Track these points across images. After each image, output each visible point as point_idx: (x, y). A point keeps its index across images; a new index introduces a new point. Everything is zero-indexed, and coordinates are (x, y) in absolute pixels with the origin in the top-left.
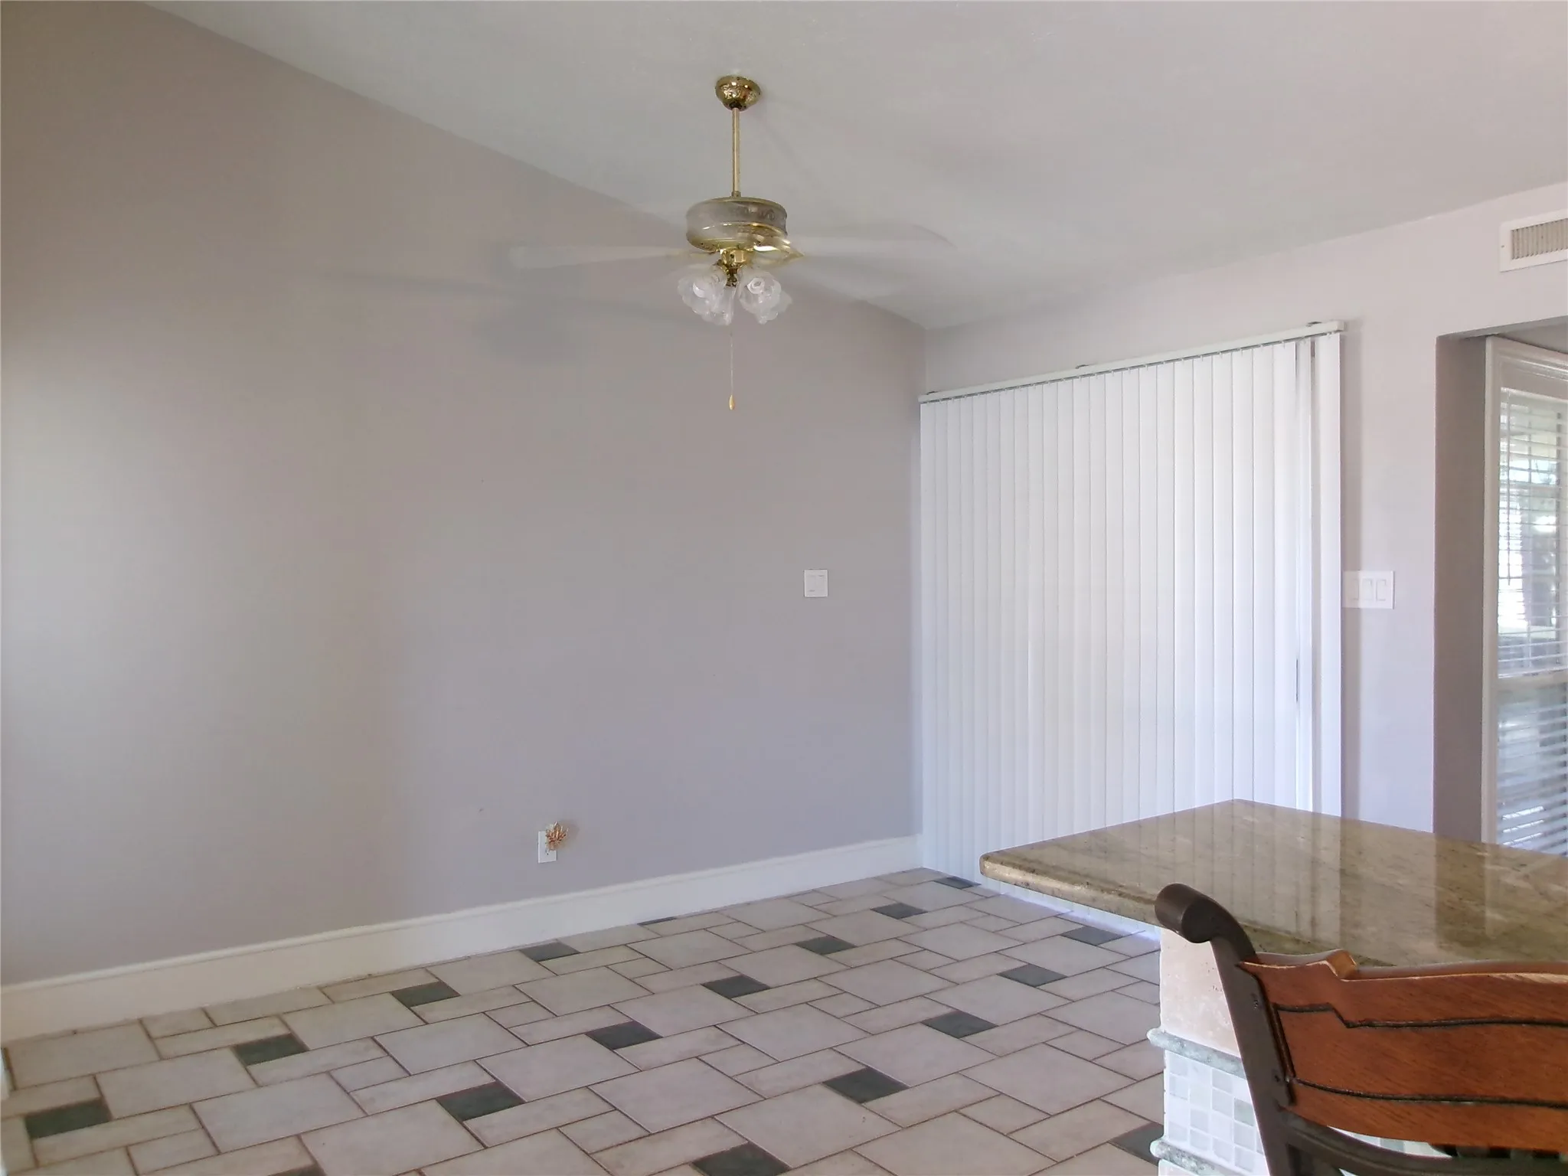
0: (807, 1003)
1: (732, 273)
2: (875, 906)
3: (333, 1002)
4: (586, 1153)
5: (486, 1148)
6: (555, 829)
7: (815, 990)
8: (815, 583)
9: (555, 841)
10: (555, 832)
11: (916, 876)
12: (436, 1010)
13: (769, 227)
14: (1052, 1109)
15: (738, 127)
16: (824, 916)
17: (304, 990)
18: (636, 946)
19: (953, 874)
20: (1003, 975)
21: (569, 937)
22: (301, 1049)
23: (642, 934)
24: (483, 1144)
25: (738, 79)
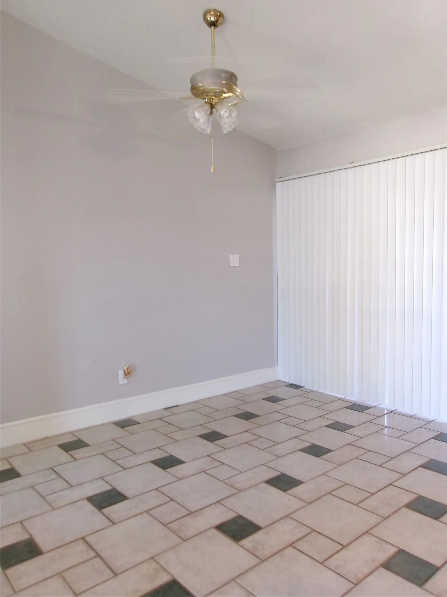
0: (246, 443)
1: (212, 106)
2: (263, 398)
3: (31, 451)
4: (163, 524)
5: (114, 524)
6: (127, 369)
7: (248, 437)
8: (234, 260)
9: (127, 374)
10: (127, 371)
11: (277, 384)
12: (80, 453)
13: (231, 84)
14: (373, 490)
15: (214, 36)
16: (242, 402)
17: (17, 445)
18: (164, 419)
19: (292, 382)
20: (326, 426)
21: (134, 416)
22: (18, 475)
23: (166, 413)
24: (112, 522)
25: (215, 10)
